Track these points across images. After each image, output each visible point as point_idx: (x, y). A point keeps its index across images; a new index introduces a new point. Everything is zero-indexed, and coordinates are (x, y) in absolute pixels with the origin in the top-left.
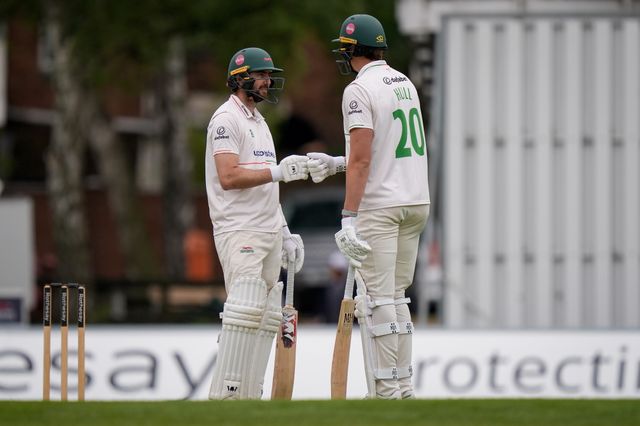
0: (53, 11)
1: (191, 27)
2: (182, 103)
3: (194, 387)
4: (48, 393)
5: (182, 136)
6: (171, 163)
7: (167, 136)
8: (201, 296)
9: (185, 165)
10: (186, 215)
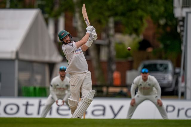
0: (77, 10)
1: (116, 15)
2: (113, 36)
3: (115, 115)
5: (113, 45)
6: (109, 53)
7: (109, 45)
8: (118, 90)
9: (114, 53)
10: (114, 67)
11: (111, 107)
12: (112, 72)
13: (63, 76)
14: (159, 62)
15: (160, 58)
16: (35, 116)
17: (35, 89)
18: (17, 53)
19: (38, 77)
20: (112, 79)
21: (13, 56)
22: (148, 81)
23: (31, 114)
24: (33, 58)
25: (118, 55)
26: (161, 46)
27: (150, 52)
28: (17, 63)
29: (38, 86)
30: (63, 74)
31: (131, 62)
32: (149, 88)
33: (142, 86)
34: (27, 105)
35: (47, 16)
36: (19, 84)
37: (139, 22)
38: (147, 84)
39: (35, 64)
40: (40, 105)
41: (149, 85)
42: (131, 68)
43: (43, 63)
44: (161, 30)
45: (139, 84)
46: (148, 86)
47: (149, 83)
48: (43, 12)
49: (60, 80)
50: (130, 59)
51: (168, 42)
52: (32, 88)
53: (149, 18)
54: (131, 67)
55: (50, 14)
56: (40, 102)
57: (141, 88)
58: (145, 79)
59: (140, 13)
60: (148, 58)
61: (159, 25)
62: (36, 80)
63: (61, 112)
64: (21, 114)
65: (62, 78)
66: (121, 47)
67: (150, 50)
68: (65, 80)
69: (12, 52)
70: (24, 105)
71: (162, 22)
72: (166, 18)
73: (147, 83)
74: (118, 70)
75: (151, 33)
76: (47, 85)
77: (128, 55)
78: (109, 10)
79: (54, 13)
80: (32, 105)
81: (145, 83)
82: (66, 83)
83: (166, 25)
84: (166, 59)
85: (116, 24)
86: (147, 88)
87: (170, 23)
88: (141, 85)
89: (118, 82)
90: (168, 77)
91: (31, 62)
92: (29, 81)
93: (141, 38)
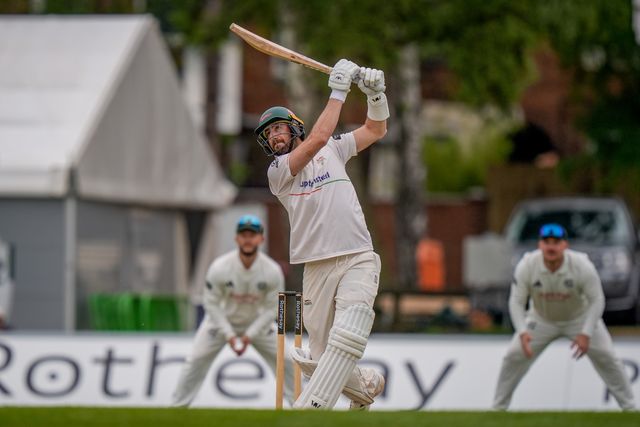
0: (287, 17)
1: (423, 36)
2: (418, 111)
3: (426, 397)
4: (282, 402)
5: (415, 145)
6: (403, 171)
7: (400, 145)
8: (434, 305)
9: (419, 174)
10: (419, 223)
11: (411, 368)
12: (414, 241)
13: (248, 249)
14: (581, 204)
15: (586, 190)
16: (137, 400)
17: (136, 302)
18: (72, 176)
19: (149, 262)
20: (414, 267)
21: (59, 187)
22: (564, 269)
23: (124, 395)
24: (130, 190)
25: (435, 180)
26: (590, 147)
27: (549, 170)
28: (71, 208)
29: (146, 294)
30: (248, 244)
31: (482, 206)
32: (566, 297)
33: (544, 289)
34: (109, 361)
35: (177, 39)
36: (80, 284)
37: (509, 61)
38: (563, 279)
39: (136, 214)
40: (155, 363)
41: (568, 283)
42: (480, 228)
43: (167, 210)
44: (587, 91)
45: (534, 281)
46: (564, 290)
47: (569, 276)
48: (166, 28)
49: (239, 265)
50: (477, 193)
51: (615, 134)
52: (125, 301)
53: (545, 46)
54: (481, 222)
55: (188, 32)
56: (156, 349)
57: (541, 295)
58: (554, 263)
59: (513, 29)
60: (541, 192)
61: (580, 74)
62: (140, 271)
63: (228, 386)
64: (89, 395)
65: (245, 258)
66: (443, 150)
67: (548, 161)
68: (255, 266)
69: (54, 171)
70: (97, 361)
71: (592, 60)
72: (607, 47)
73: (560, 275)
74: (433, 233)
75: (550, 100)
76: (181, 288)
77: (471, 180)
78: (401, 18)
79: (202, 30)
80: (128, 361)
81: (554, 277)
82: (261, 278)
83: (606, 70)
84: (607, 193)
85: (427, 68)
86: (559, 294)
87: (619, 64)
88: (538, 284)
89: (433, 277)
90: (614, 259)
91: (122, 206)
92: (116, 274)
93: (517, 118)
